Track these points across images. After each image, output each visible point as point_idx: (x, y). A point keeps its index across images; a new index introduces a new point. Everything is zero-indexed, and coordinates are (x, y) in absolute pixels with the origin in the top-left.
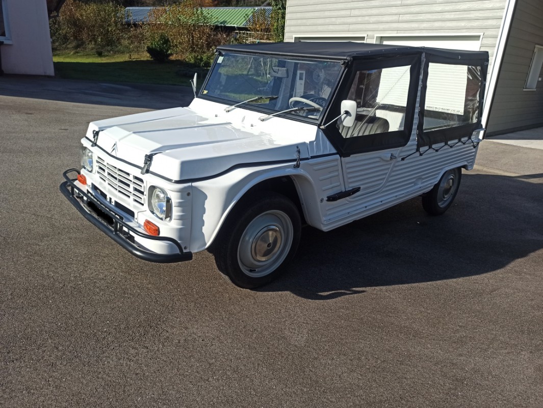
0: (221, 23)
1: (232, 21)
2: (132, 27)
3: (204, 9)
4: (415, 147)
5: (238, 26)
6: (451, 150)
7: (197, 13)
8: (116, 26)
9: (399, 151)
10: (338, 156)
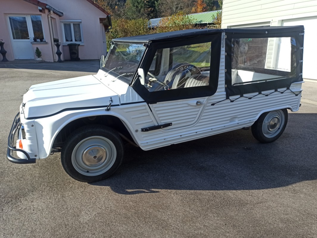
0: (199, 22)
1: (206, 20)
2: (151, 30)
3: (189, 15)
4: (225, 96)
5: (209, 22)
6: (267, 97)
7: (185, 18)
8: (143, 30)
9: (206, 99)
10: (145, 103)
